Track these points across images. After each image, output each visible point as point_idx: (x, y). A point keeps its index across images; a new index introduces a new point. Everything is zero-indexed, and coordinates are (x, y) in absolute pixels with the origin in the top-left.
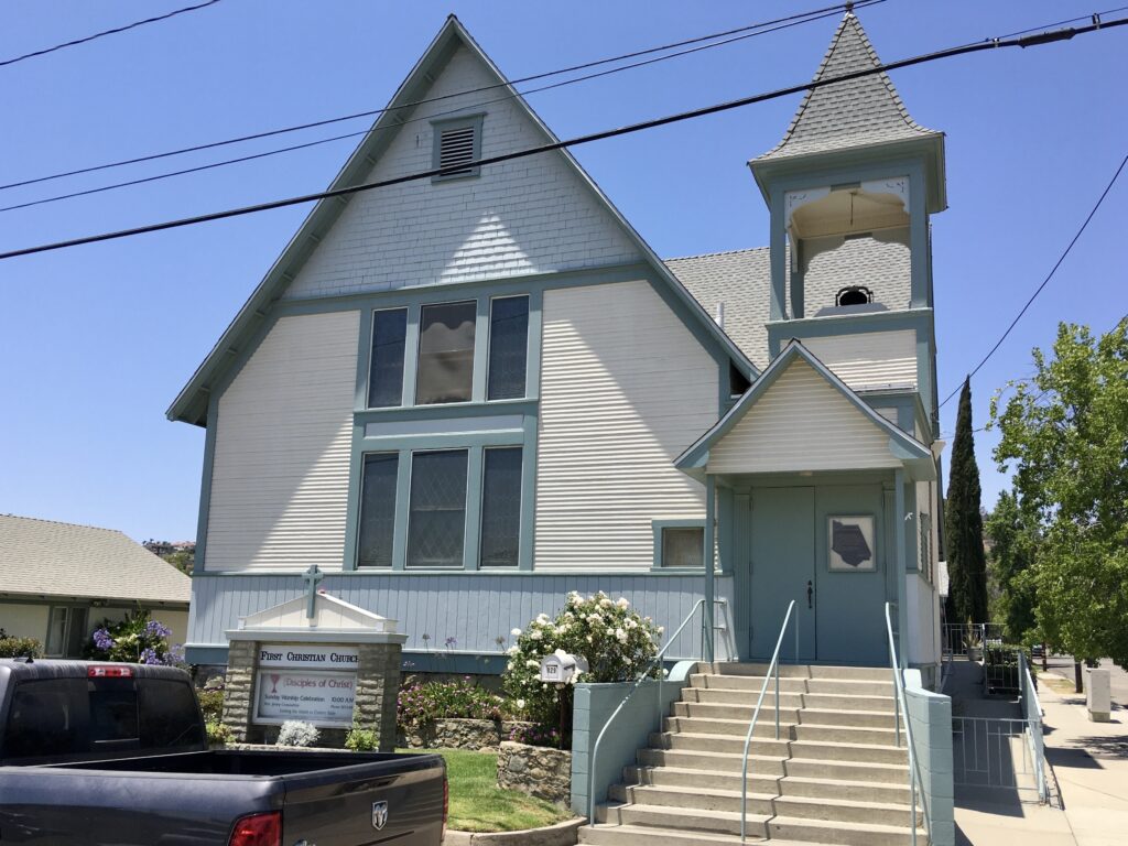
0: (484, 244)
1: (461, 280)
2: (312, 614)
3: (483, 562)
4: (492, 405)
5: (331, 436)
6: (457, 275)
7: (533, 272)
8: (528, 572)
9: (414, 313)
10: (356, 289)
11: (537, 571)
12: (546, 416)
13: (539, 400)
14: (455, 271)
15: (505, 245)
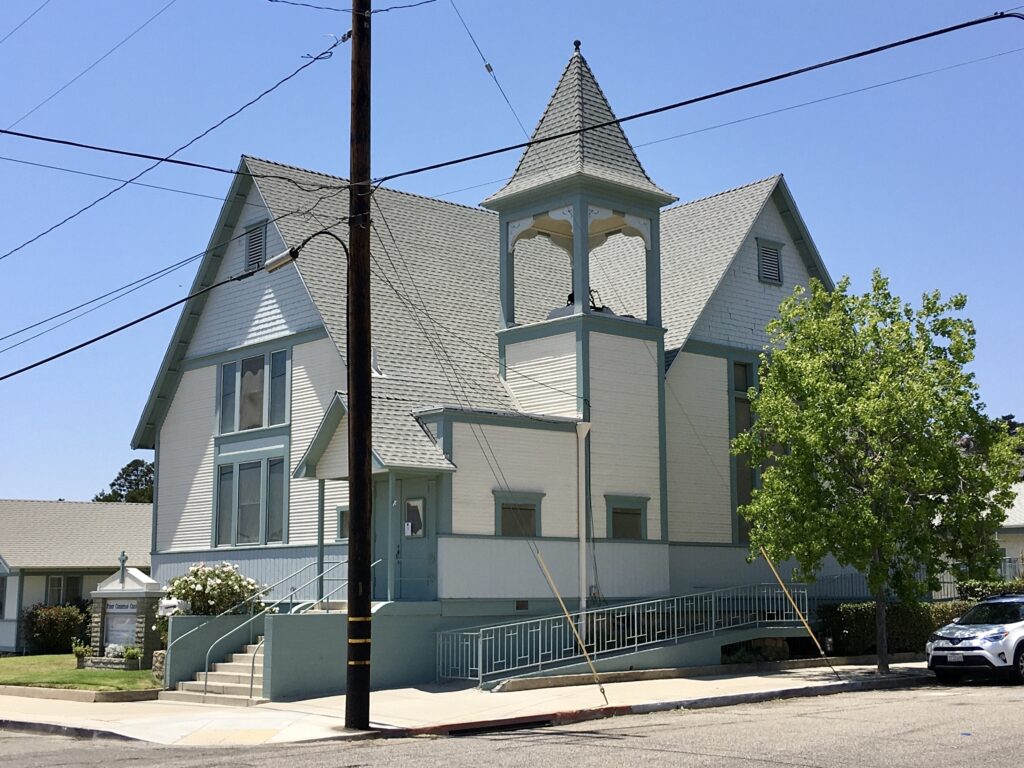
0: (268, 313)
1: (257, 341)
2: (122, 581)
3: (268, 539)
4: (272, 429)
5: (203, 455)
6: (256, 337)
7: (287, 333)
8: (286, 545)
9: (239, 366)
10: (214, 350)
11: (291, 544)
12: (295, 436)
13: (290, 425)
14: (255, 334)
15: (276, 314)
